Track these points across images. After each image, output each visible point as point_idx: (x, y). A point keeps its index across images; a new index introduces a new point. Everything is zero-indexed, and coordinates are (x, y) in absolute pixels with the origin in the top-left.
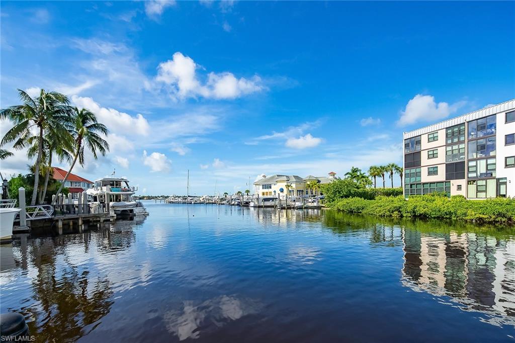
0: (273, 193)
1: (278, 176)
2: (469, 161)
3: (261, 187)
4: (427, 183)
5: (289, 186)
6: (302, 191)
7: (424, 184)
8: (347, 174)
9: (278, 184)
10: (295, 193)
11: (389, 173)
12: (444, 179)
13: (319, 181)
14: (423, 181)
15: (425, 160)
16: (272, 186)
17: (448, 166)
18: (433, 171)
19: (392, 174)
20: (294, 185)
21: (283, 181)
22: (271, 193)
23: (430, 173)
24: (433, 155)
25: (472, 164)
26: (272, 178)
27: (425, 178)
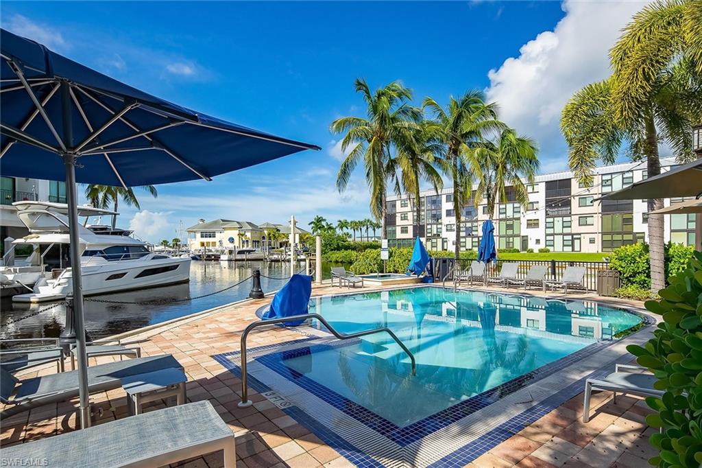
0: (218, 244)
1: (223, 221)
2: (428, 224)
3: (199, 235)
4: (400, 239)
5: (242, 235)
6: (258, 242)
7: (398, 240)
8: (311, 223)
9: (225, 232)
10: (250, 243)
11: (365, 228)
12: (412, 237)
13: (278, 230)
14: (397, 237)
15: (399, 221)
16: (217, 235)
17: (415, 227)
18: (404, 230)
19: (367, 228)
20: (249, 235)
21: (234, 229)
22: (214, 244)
23: (402, 232)
24: (404, 218)
25: (429, 227)
26: (215, 223)
27: (399, 235)
